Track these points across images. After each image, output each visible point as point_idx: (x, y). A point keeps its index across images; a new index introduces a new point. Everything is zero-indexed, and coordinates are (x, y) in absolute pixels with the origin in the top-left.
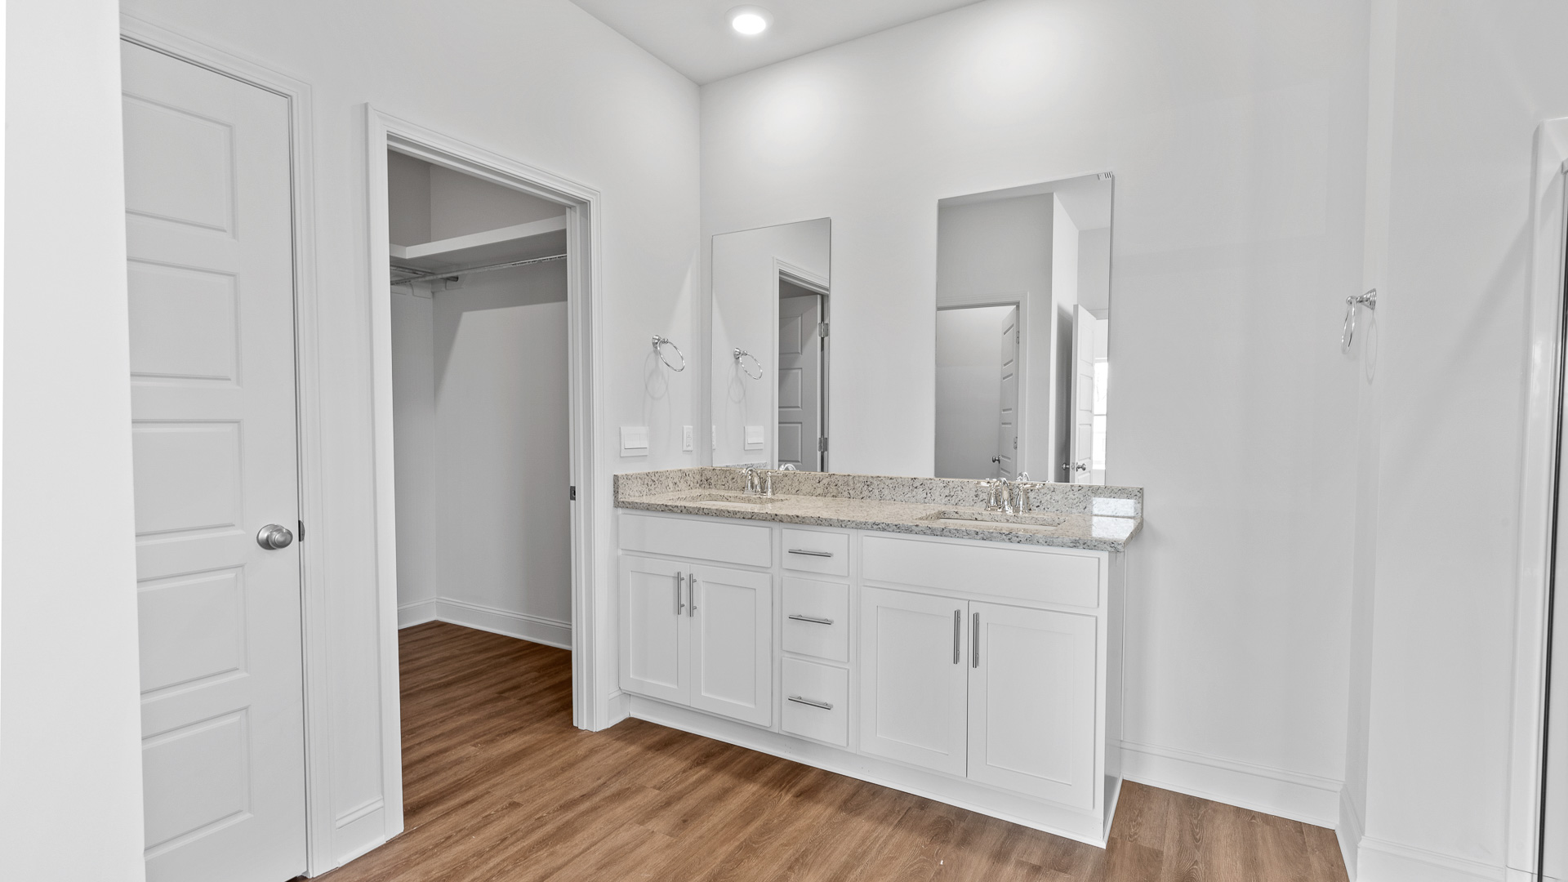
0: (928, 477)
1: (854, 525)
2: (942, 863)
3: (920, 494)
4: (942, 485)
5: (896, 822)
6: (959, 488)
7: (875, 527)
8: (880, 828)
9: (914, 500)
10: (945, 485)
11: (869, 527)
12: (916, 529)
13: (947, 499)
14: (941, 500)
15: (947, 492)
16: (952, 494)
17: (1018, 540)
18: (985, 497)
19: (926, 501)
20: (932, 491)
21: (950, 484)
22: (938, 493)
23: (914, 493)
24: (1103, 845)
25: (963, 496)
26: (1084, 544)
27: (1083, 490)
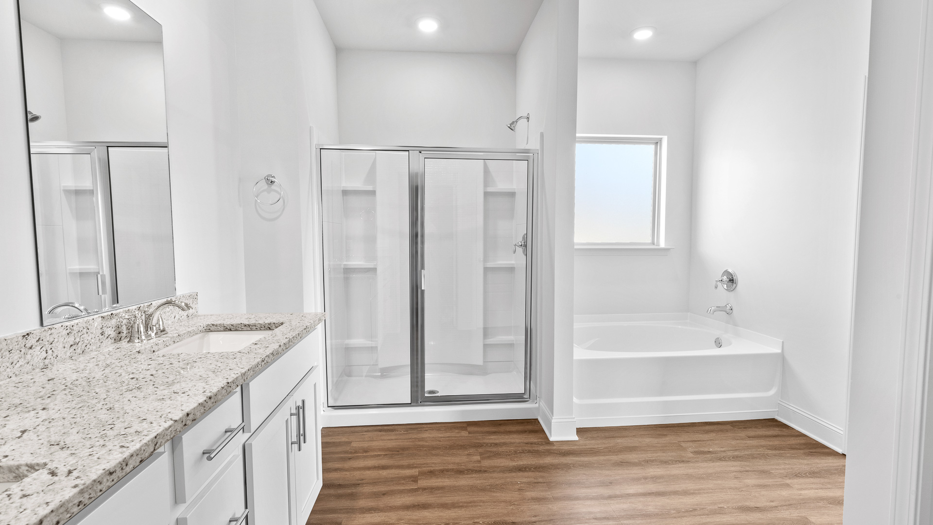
4: (65, 332)
6: (85, 331)
9: (29, 367)
10: (68, 331)
13: (72, 349)
14: (65, 353)
15: (71, 340)
16: (77, 340)
20: (53, 345)
21: (74, 328)
22: (61, 346)
23: (29, 357)
25: (90, 338)
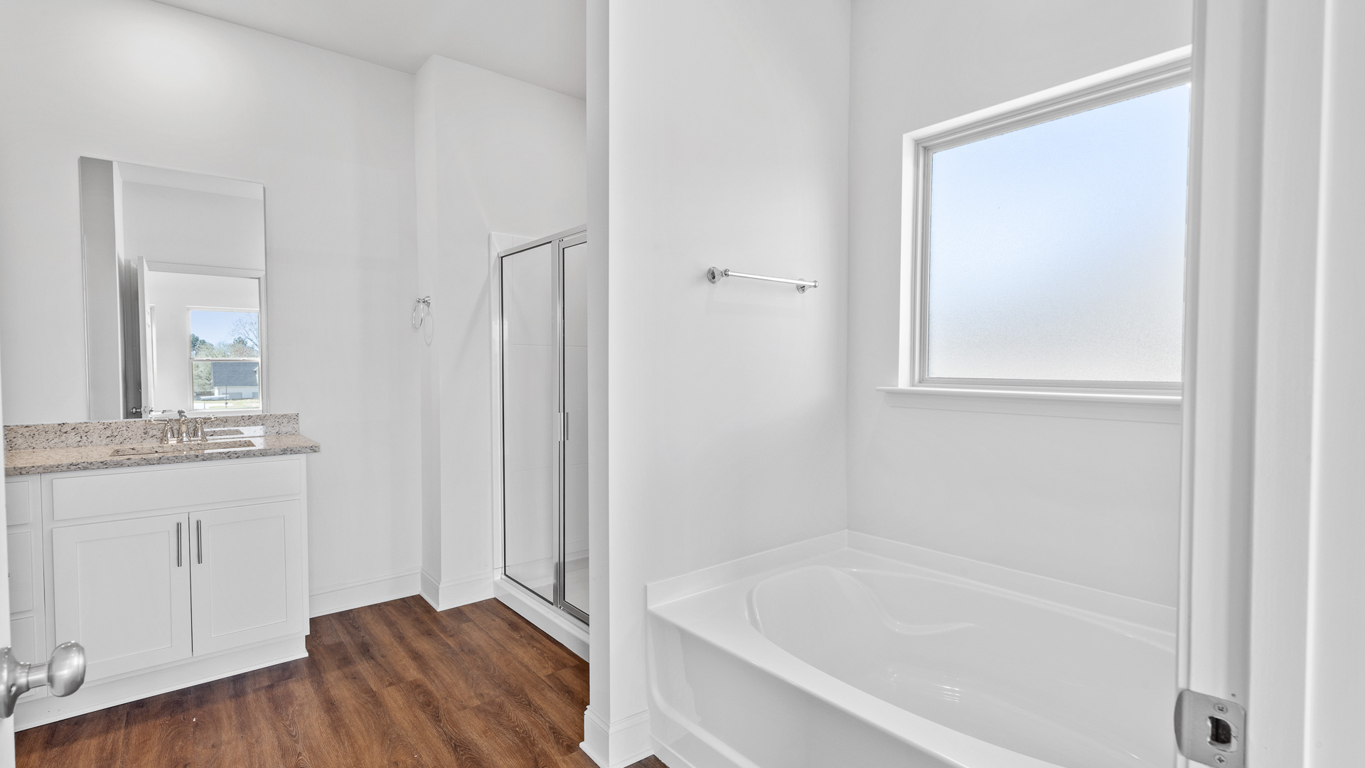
0: (82, 421)
1: (39, 470)
2: (194, 720)
3: (72, 438)
4: (101, 427)
5: (124, 724)
6: (124, 428)
7: (72, 467)
8: (111, 737)
11: (65, 469)
12: (128, 462)
13: (108, 439)
15: (108, 433)
16: (115, 434)
17: (236, 456)
18: (155, 433)
19: (81, 444)
22: (97, 435)
24: (307, 655)
25: (130, 435)
26: (291, 451)
27: (252, 419)
